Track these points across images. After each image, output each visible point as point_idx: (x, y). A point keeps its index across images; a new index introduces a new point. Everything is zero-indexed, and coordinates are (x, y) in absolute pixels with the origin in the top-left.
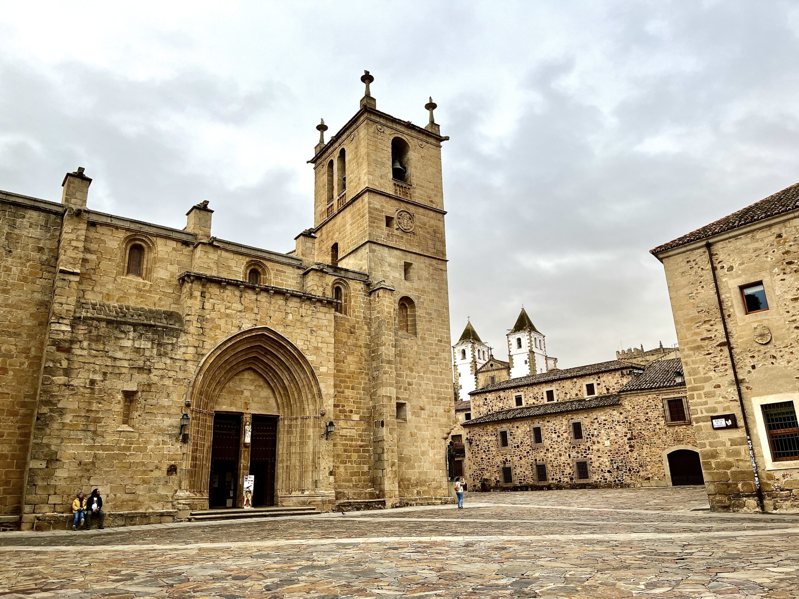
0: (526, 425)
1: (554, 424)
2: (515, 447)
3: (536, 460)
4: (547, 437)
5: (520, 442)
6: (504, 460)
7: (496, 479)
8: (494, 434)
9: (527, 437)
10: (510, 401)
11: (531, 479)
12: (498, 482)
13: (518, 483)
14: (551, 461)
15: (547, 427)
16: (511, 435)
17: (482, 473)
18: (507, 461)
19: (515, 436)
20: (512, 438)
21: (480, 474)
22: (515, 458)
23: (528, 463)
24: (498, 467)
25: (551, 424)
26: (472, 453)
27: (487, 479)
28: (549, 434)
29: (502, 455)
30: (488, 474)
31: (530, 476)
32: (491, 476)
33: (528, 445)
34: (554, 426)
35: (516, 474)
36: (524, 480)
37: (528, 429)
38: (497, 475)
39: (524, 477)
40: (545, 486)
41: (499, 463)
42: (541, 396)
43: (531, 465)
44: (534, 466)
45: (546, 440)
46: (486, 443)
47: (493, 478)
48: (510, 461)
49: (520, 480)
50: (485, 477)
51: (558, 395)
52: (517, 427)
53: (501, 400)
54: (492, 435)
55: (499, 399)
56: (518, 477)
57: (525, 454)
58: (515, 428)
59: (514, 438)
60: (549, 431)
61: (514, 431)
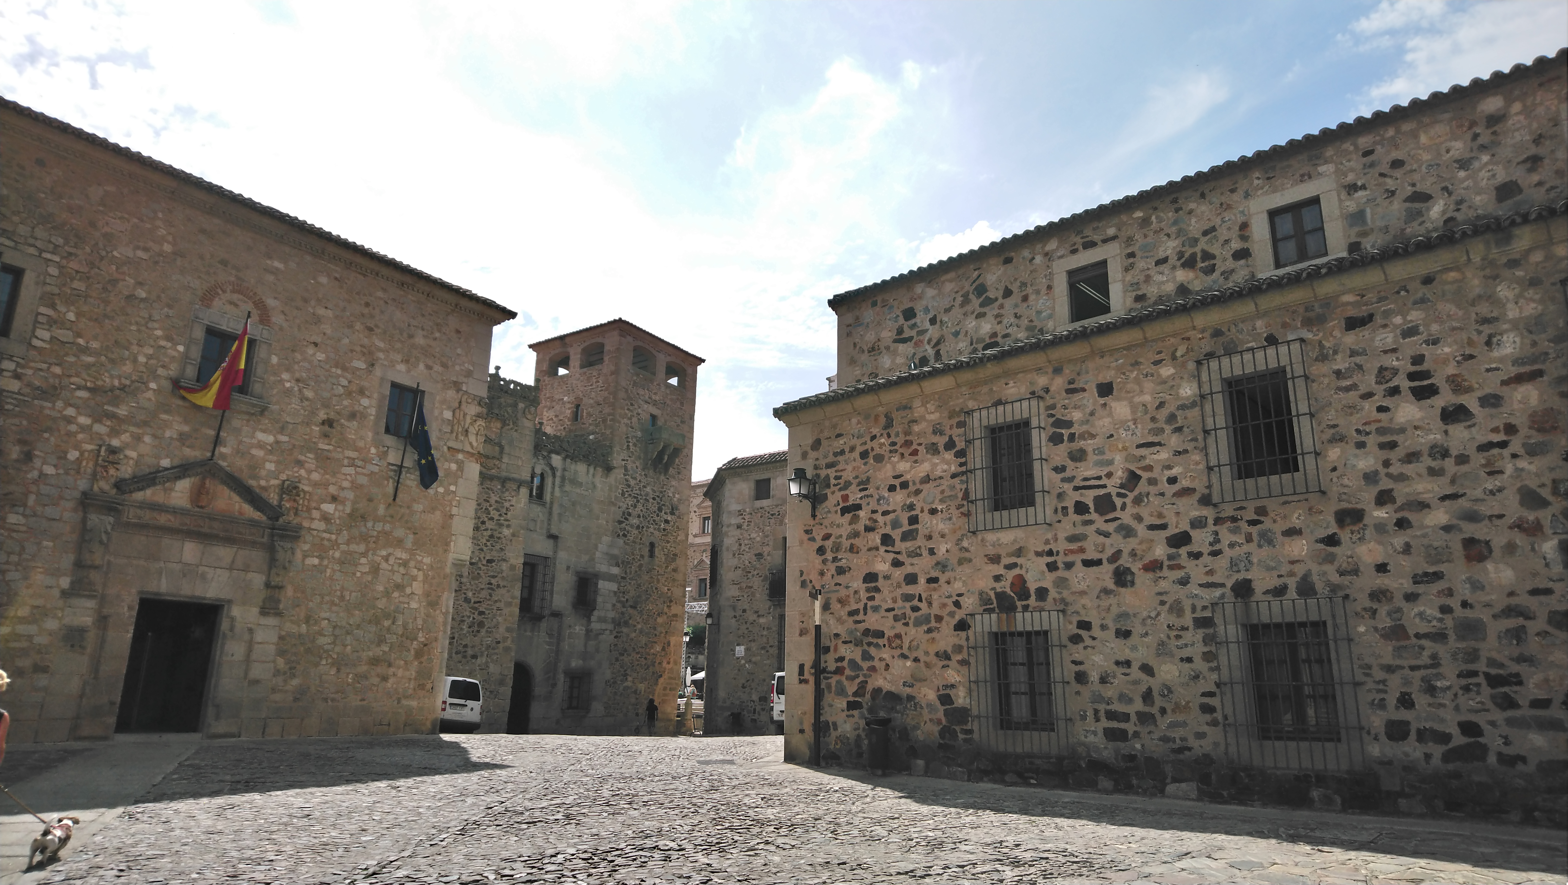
0: (1167, 371)
1: (1410, 332)
2: (1081, 508)
3: (1243, 589)
4: (1350, 425)
5: (1119, 475)
6: (1005, 586)
7: (945, 699)
8: (950, 445)
9: (1174, 441)
10: (1040, 302)
11: (1197, 721)
12: (959, 715)
13: (1097, 740)
14: (1377, 595)
15: (1341, 363)
16: (1056, 439)
17: (866, 656)
18: (1024, 594)
19: (1088, 445)
20: (1059, 455)
21: (853, 664)
22: (1080, 578)
23: (1177, 609)
24: (962, 626)
25: (1385, 338)
26: (821, 551)
27: (893, 697)
28: (1369, 407)
29: (995, 559)
30: (902, 669)
31: (1191, 695)
32: (915, 680)
33: (1187, 492)
34: (1413, 345)
35: (1081, 678)
36: (1145, 718)
37: (1188, 391)
38: (953, 675)
39: (1147, 697)
40: (1321, 779)
41: (970, 603)
42: (1236, 245)
43: (1203, 623)
44: (1230, 631)
45: (1334, 454)
46: (899, 498)
47: (928, 694)
48: (1042, 593)
49: (1112, 715)
50: (880, 681)
51: (1357, 218)
52: (1105, 390)
53: (988, 302)
54: (933, 449)
55: (975, 302)
56: (1098, 698)
57: (1160, 551)
58: (1090, 399)
59: (1078, 456)
60: (1368, 382)
61: (1076, 416)
